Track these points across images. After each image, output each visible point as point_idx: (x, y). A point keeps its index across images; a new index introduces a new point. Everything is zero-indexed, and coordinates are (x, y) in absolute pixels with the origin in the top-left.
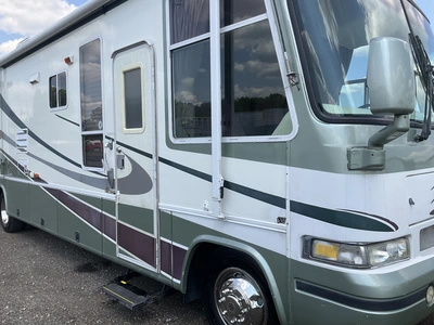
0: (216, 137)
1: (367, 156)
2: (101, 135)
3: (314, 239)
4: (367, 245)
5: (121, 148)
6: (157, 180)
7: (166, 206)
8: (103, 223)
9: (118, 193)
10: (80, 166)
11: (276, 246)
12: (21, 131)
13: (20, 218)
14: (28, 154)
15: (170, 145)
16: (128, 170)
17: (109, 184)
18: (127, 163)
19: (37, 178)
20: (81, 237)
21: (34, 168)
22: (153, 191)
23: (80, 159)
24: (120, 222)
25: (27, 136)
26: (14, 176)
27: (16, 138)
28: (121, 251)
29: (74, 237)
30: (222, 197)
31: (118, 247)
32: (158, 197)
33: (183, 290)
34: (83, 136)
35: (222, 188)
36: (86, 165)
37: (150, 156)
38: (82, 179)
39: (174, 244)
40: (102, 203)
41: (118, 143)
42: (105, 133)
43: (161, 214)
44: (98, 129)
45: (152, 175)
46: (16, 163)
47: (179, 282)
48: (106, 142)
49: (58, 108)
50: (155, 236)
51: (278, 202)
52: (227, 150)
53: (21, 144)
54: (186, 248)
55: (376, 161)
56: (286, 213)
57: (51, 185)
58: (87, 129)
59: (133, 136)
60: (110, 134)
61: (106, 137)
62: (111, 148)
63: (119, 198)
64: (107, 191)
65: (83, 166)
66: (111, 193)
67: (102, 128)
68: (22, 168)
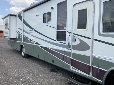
2: (66, 31)
5: (75, 35)
6: (92, 46)
7: (96, 55)
8: (64, 58)
9: (73, 50)
10: (55, 41)
12: (31, 29)
13: (29, 54)
14: (34, 36)
15: (100, 34)
16: (78, 42)
17: (69, 46)
18: (77, 40)
19: (37, 43)
20: (54, 62)
21: (36, 40)
22: (90, 50)
23: (55, 38)
24: (72, 59)
25: (33, 31)
26: (28, 42)
27: (29, 32)
28: (72, 68)
29: (52, 61)
31: (71, 67)
34: (57, 31)
36: (57, 40)
37: (90, 38)
38: (56, 44)
39: (99, 68)
40: (64, 52)
41: (73, 34)
42: (67, 30)
43: (94, 58)
44: (64, 29)
46: (29, 39)
47: (102, 81)
48: (67, 34)
49: (47, 23)
50: (90, 65)
53: (31, 33)
57: (42, 45)
58: (59, 29)
59: (82, 32)
60: (69, 31)
61: (68, 32)
62: (70, 36)
63: (73, 51)
64: (67, 48)
65: (56, 40)
66: (69, 49)
67: (66, 29)
68: (31, 40)
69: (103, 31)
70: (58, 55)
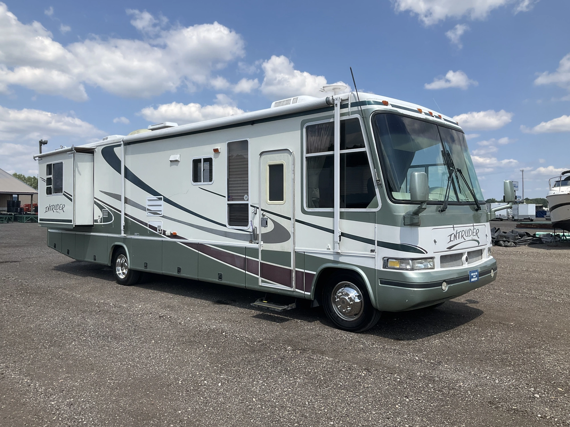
0: (337, 208)
1: (412, 219)
2: (248, 204)
3: (389, 259)
4: (413, 259)
5: (265, 213)
7: (299, 248)
8: (246, 265)
9: (262, 243)
10: (225, 226)
11: (369, 264)
12: (155, 198)
13: (148, 270)
14: (163, 217)
15: (304, 212)
16: (271, 227)
17: (253, 237)
18: (270, 222)
19: (174, 236)
20: (223, 277)
21: (170, 228)
22: (291, 240)
23: (225, 221)
24: (262, 262)
25: (162, 202)
26: (141, 235)
27: (146, 204)
28: (263, 281)
29: (217, 277)
30: (340, 241)
31: (260, 279)
32: (294, 244)
33: (312, 298)
34: (228, 204)
35: (340, 236)
36: (230, 225)
37: (290, 219)
38: (226, 235)
39: (306, 271)
40: (245, 250)
41: (262, 210)
42: (250, 203)
43: (297, 254)
44: (243, 200)
45: (290, 230)
46: (146, 224)
47: (309, 294)
48: (251, 210)
49: (202, 183)
50: (292, 268)
51: (371, 242)
52: (342, 216)
53: (152, 208)
54: (315, 273)
55: (416, 221)
56: (376, 247)
57: (191, 240)
58: (232, 200)
59: (276, 206)
60: (255, 204)
61: (251, 206)
62: (256, 214)
63: (263, 246)
64: (251, 242)
65: (227, 225)
66: (255, 243)
67: (248, 200)
68: (155, 229)
69: (309, 206)
70: (232, 259)
